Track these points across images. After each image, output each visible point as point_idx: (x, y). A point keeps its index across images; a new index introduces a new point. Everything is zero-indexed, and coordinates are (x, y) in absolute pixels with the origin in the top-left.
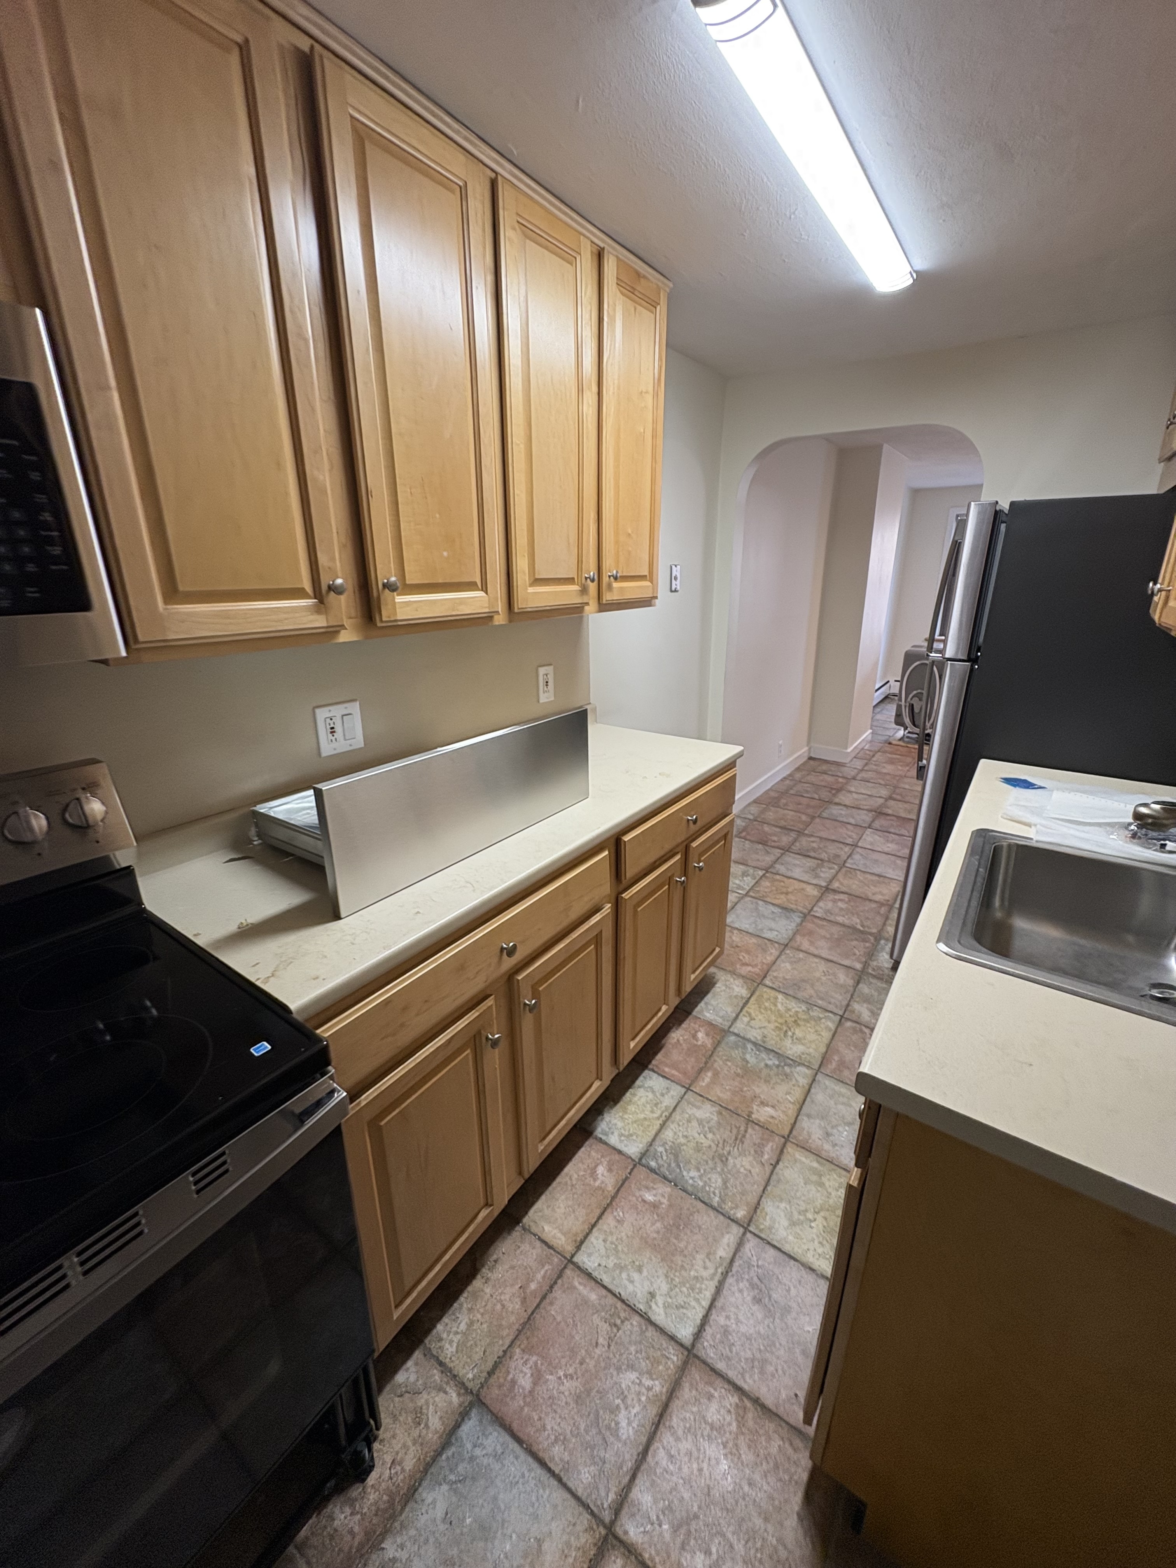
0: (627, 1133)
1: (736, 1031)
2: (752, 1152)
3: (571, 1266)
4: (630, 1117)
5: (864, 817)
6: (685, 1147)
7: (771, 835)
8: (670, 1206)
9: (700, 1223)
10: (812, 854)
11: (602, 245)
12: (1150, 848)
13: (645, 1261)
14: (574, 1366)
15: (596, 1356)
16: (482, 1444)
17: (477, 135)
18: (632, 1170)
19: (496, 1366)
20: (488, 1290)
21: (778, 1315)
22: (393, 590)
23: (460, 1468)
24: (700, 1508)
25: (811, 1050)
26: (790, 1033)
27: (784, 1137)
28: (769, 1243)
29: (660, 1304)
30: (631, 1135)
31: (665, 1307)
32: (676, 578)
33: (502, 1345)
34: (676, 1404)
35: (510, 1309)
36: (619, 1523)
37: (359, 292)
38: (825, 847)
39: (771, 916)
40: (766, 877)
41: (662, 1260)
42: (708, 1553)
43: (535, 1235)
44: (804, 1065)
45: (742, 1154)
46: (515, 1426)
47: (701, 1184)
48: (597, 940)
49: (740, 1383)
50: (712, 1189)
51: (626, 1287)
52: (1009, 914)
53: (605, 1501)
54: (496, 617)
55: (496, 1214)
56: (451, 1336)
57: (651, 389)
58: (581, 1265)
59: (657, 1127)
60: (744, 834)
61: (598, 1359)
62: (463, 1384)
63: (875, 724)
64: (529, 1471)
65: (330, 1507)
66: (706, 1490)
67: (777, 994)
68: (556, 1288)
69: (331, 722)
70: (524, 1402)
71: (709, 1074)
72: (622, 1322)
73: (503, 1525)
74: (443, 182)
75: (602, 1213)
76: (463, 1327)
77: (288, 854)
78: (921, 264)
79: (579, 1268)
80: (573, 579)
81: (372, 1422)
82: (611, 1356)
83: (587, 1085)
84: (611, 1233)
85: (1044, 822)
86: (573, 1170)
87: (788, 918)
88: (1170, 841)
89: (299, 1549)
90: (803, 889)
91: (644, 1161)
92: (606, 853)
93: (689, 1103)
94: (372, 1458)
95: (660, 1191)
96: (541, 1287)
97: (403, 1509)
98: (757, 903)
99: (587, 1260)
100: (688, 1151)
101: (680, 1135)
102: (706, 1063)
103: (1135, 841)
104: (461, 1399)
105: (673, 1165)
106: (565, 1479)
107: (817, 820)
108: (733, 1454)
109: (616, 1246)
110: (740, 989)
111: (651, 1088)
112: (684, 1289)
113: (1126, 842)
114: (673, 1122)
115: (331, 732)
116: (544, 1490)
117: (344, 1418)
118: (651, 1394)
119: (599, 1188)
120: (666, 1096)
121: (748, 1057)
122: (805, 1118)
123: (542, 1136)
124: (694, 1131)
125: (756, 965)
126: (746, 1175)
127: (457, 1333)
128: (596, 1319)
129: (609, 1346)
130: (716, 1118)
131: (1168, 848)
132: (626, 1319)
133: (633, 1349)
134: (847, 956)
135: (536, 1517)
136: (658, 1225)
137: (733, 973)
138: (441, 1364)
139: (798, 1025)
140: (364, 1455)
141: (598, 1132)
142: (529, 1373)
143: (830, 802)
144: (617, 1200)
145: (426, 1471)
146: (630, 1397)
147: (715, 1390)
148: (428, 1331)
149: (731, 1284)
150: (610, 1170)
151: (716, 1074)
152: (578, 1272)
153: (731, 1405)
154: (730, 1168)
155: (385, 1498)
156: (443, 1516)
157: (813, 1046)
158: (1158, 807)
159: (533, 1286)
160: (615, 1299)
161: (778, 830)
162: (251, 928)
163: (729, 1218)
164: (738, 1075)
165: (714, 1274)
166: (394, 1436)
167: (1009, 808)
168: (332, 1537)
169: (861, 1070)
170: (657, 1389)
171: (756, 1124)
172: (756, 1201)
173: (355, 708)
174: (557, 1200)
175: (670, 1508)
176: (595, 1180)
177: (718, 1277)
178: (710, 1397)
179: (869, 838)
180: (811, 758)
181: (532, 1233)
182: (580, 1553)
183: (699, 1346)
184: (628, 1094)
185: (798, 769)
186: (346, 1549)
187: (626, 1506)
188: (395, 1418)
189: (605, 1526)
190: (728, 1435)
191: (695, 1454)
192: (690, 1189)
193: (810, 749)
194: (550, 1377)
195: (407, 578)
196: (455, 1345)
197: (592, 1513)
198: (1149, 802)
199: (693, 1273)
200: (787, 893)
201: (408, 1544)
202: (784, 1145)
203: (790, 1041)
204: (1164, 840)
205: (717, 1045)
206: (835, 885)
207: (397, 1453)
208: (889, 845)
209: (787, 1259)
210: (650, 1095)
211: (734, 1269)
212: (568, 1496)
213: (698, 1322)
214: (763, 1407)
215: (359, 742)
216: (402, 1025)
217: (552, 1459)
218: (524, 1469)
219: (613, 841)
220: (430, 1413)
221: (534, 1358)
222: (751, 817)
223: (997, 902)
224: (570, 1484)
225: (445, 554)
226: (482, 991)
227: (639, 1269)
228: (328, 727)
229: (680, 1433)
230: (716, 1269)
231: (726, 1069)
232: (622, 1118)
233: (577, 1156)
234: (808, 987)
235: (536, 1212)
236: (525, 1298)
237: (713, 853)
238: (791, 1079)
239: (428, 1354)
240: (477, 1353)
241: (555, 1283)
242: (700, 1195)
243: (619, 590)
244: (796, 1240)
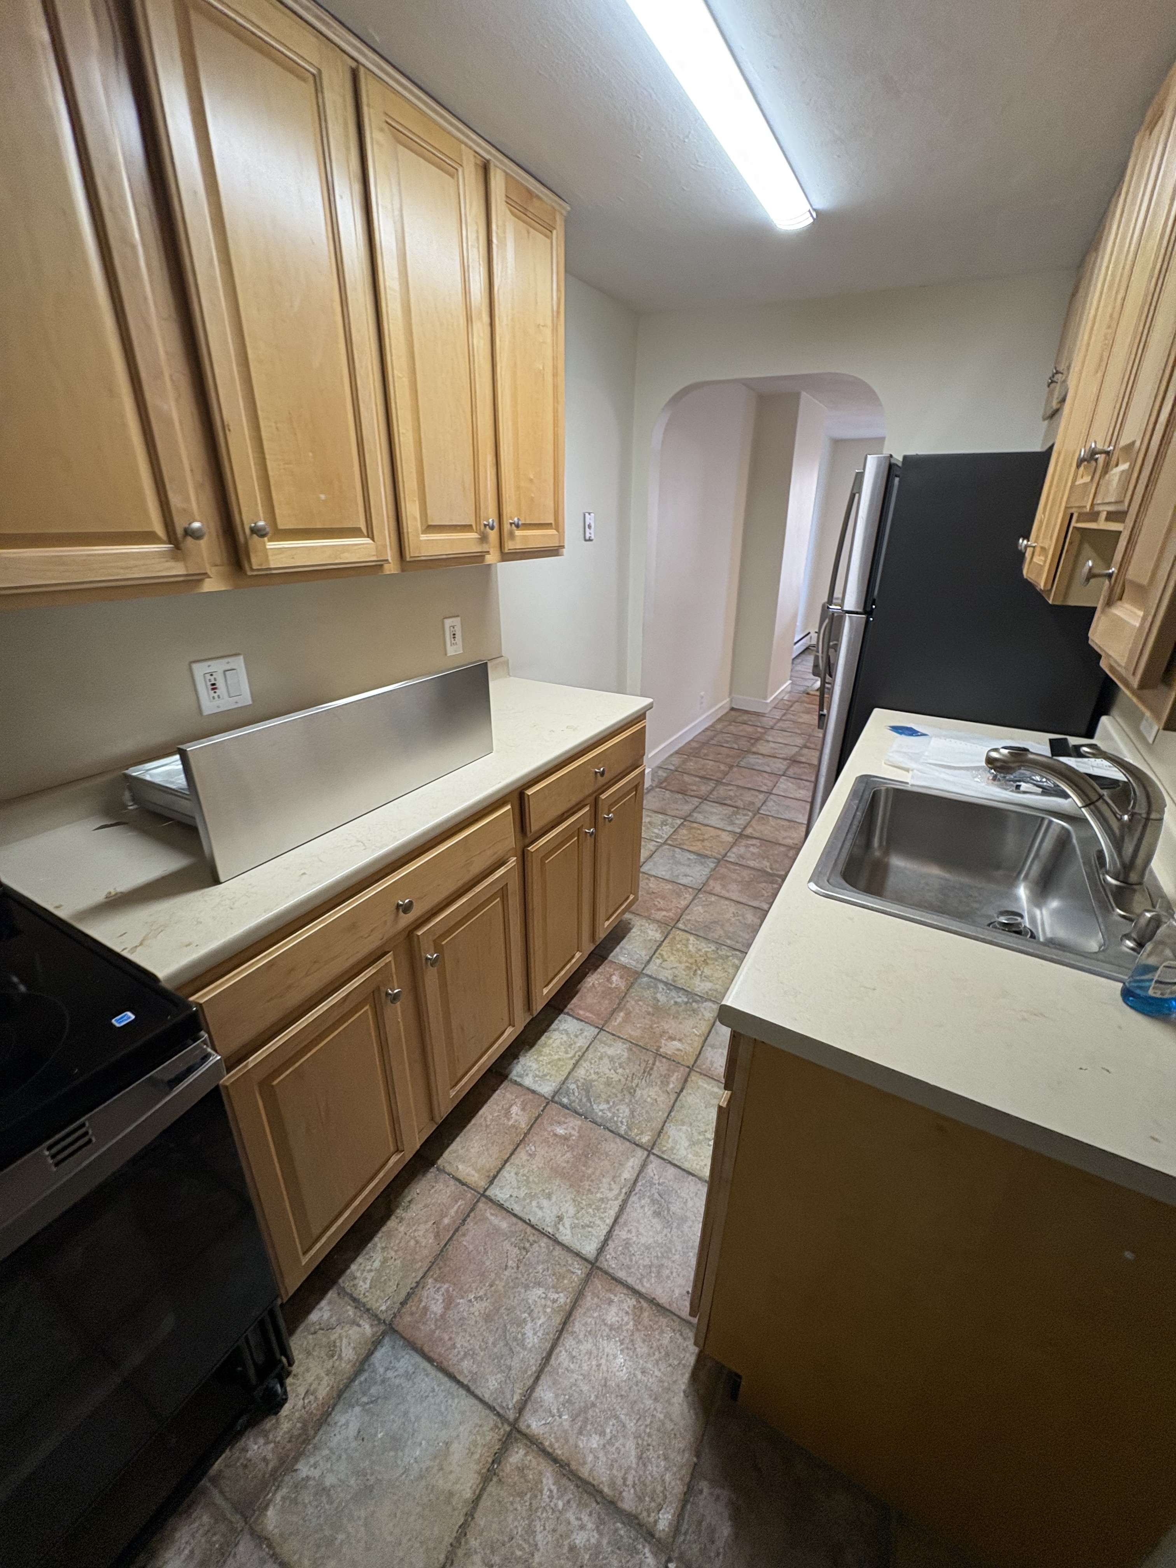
0: (541, 1074)
1: (649, 973)
2: (659, 1083)
3: (483, 1199)
4: (544, 1059)
5: (779, 765)
6: (596, 1083)
7: (689, 784)
8: (580, 1137)
9: (607, 1150)
10: (729, 802)
11: (488, 157)
12: (1006, 789)
13: (555, 1188)
14: (485, 1288)
15: (505, 1278)
16: (394, 1367)
17: (332, 16)
18: (545, 1107)
19: (409, 1296)
20: (402, 1229)
21: (675, 1224)
22: (263, 536)
23: (373, 1391)
24: (597, 1397)
25: (717, 986)
26: (699, 972)
27: (688, 1067)
28: (670, 1162)
29: (567, 1225)
30: (545, 1075)
31: (572, 1228)
32: (590, 527)
33: (416, 1277)
34: (578, 1313)
35: (423, 1244)
36: (522, 1419)
37: (195, 193)
38: (741, 795)
39: (687, 862)
40: (684, 826)
41: (571, 1186)
42: (602, 1434)
43: (449, 1175)
44: (710, 1000)
45: (650, 1085)
46: (426, 1349)
47: (610, 1115)
48: (503, 893)
49: (638, 1287)
50: (620, 1119)
51: (535, 1213)
52: (887, 852)
53: (510, 1402)
54: (386, 566)
55: (408, 1159)
56: (365, 1274)
57: (549, 322)
58: (493, 1197)
59: (570, 1066)
60: (664, 785)
61: (507, 1279)
62: (376, 1316)
63: (795, 674)
64: (439, 1385)
65: (244, 1439)
66: (603, 1381)
67: (688, 936)
68: (468, 1220)
69: (212, 678)
70: (436, 1325)
71: (622, 1014)
72: (531, 1245)
73: (413, 1434)
74: (292, 68)
75: (515, 1150)
76: (377, 1264)
77: (168, 819)
78: (821, 204)
79: (491, 1200)
80: (471, 526)
81: (284, 1360)
82: (520, 1276)
83: (499, 1033)
84: (523, 1166)
85: (920, 767)
86: (488, 1112)
87: (702, 864)
88: (1024, 782)
89: (214, 1480)
90: (718, 836)
91: (556, 1099)
92: (509, 807)
93: (601, 1042)
94: (285, 1392)
95: (571, 1125)
96: (454, 1222)
97: (316, 1433)
98: (674, 851)
99: (498, 1193)
100: (599, 1087)
101: (592, 1072)
102: (619, 1004)
103: (996, 783)
104: (374, 1330)
105: (584, 1100)
106: (473, 1388)
107: (735, 769)
108: (629, 1347)
109: (528, 1177)
110: (654, 933)
111: (565, 1030)
112: (590, 1210)
113: (988, 784)
114: (585, 1061)
115: (213, 689)
116: (453, 1398)
117: (253, 1359)
118: (556, 1305)
119: (513, 1126)
120: (580, 1037)
121: (659, 996)
122: (709, 1049)
123: (453, 1083)
124: (605, 1067)
125: (671, 910)
126: (652, 1104)
127: (371, 1270)
128: (507, 1245)
129: (518, 1267)
130: (626, 1054)
131: (1022, 789)
132: (535, 1242)
133: (540, 1268)
134: (755, 897)
135: (445, 1424)
136: (568, 1155)
137: (648, 918)
138: (354, 1300)
139: (707, 964)
140: (276, 1391)
141: (514, 1075)
142: (440, 1299)
143: (749, 752)
144: (530, 1136)
145: (339, 1396)
146: (536, 1311)
147: (615, 1296)
148: (342, 1272)
149: (633, 1202)
150: (523, 1109)
151: (628, 1014)
152: (490, 1204)
153: (629, 1307)
154: (637, 1098)
155: (299, 1425)
156: (356, 1434)
157: (720, 982)
158: (1006, 751)
159: (446, 1221)
160: (526, 1226)
161: (697, 779)
162: (120, 898)
163: (635, 1143)
164: (649, 1013)
165: (619, 1194)
166: (308, 1370)
167: (891, 754)
168: (245, 1466)
169: (723, 1003)
170: (562, 1300)
171: (664, 1057)
172: (660, 1126)
173: (239, 663)
174: (472, 1140)
175: (569, 1401)
176: (509, 1120)
177: (622, 1197)
178: (610, 1302)
179: (785, 786)
180: (732, 709)
181: (446, 1173)
182: (486, 1449)
183: (602, 1259)
184: (543, 1038)
185: (720, 720)
186: (260, 1476)
187: (529, 1406)
188: (309, 1354)
189: (510, 1424)
190: (625, 1333)
191: (595, 1352)
192: (599, 1120)
193: (731, 701)
194: (461, 1301)
195: (279, 521)
196: (368, 1282)
197: (498, 1415)
198: (999, 747)
199: (599, 1195)
200: (703, 841)
201: (321, 1463)
202: (689, 1074)
203: (699, 978)
204: (1020, 781)
205: (631, 987)
206: (749, 831)
207: (311, 1385)
208: (801, 791)
209: (686, 1175)
210: (565, 1038)
211: (637, 1189)
212: (474, 1401)
213: (602, 1238)
214: (658, 1305)
215: (245, 698)
216: (290, 987)
217: (461, 1372)
218: (435, 1384)
219: (516, 794)
220: (344, 1346)
221: (446, 1286)
222: (673, 768)
223: (876, 842)
224: (478, 1392)
225: (323, 497)
226: (378, 948)
227: (549, 1196)
228: (209, 683)
229: (581, 1336)
230: (621, 1189)
231: (637, 1008)
232: (536, 1060)
233: (492, 1099)
234: (719, 928)
235: (450, 1153)
236: (438, 1232)
237: (624, 804)
238: (698, 1015)
239: (343, 1292)
240: (390, 1286)
241: (468, 1216)
242: (608, 1125)
243: (522, 539)
244: (695, 1158)
